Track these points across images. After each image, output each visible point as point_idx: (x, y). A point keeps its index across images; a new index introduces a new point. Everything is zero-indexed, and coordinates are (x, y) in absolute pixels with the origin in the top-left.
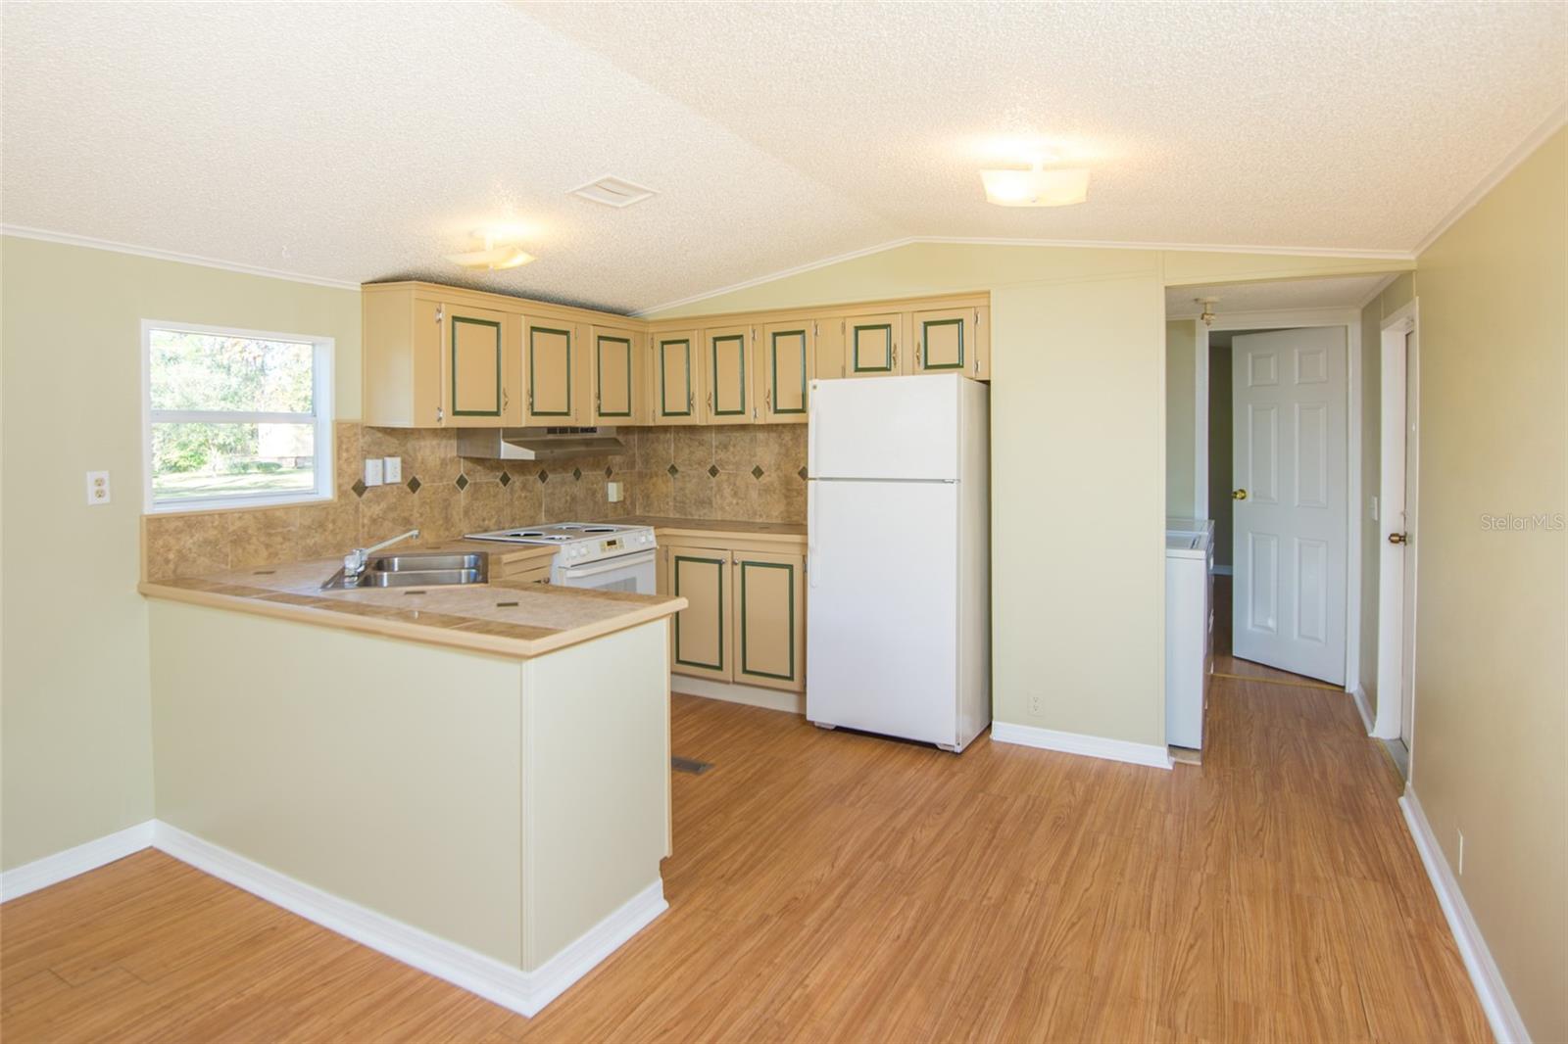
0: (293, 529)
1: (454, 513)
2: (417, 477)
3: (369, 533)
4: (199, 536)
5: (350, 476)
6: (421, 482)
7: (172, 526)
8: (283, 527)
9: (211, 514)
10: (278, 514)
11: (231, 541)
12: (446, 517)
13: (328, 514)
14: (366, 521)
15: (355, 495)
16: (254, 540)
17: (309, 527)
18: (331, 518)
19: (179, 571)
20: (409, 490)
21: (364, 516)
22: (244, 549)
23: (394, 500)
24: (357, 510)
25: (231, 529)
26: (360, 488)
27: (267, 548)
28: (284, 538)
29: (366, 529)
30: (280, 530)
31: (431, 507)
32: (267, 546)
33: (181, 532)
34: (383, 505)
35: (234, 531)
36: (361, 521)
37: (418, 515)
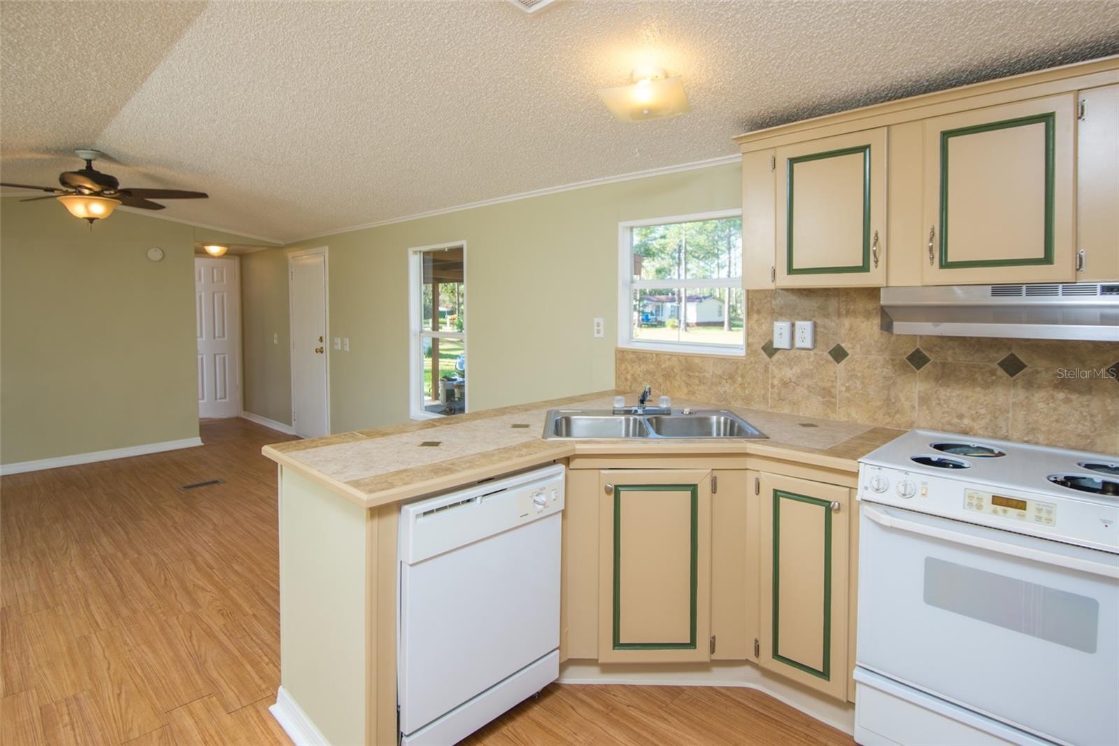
0: (707, 375)
1: (902, 396)
2: (843, 345)
3: (779, 394)
4: (644, 367)
5: (760, 336)
6: (848, 351)
7: (630, 356)
8: (699, 372)
9: (651, 353)
10: (697, 361)
11: (663, 375)
12: (888, 399)
13: (738, 368)
14: (776, 382)
15: (765, 355)
16: (678, 377)
17: (721, 377)
18: (740, 372)
19: (633, 388)
20: (830, 358)
21: (774, 377)
22: (671, 383)
23: (811, 367)
24: (766, 369)
25: (663, 366)
26: (770, 350)
27: (687, 387)
28: (700, 381)
29: (776, 390)
30: (697, 374)
31: (863, 383)
32: (688, 385)
33: (634, 362)
34: (797, 370)
35: (665, 368)
36: (770, 382)
37: (844, 389)
